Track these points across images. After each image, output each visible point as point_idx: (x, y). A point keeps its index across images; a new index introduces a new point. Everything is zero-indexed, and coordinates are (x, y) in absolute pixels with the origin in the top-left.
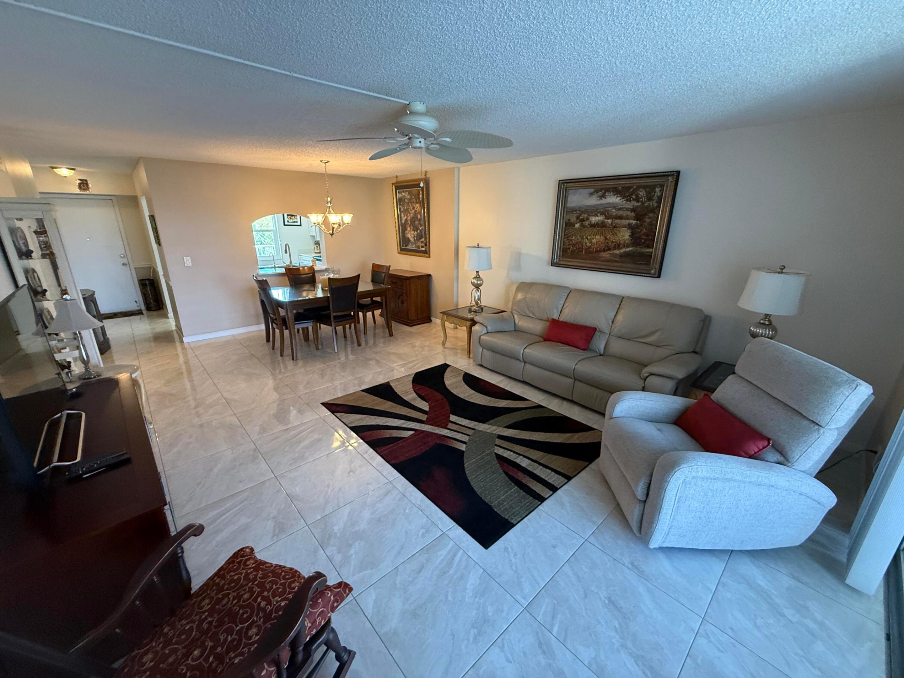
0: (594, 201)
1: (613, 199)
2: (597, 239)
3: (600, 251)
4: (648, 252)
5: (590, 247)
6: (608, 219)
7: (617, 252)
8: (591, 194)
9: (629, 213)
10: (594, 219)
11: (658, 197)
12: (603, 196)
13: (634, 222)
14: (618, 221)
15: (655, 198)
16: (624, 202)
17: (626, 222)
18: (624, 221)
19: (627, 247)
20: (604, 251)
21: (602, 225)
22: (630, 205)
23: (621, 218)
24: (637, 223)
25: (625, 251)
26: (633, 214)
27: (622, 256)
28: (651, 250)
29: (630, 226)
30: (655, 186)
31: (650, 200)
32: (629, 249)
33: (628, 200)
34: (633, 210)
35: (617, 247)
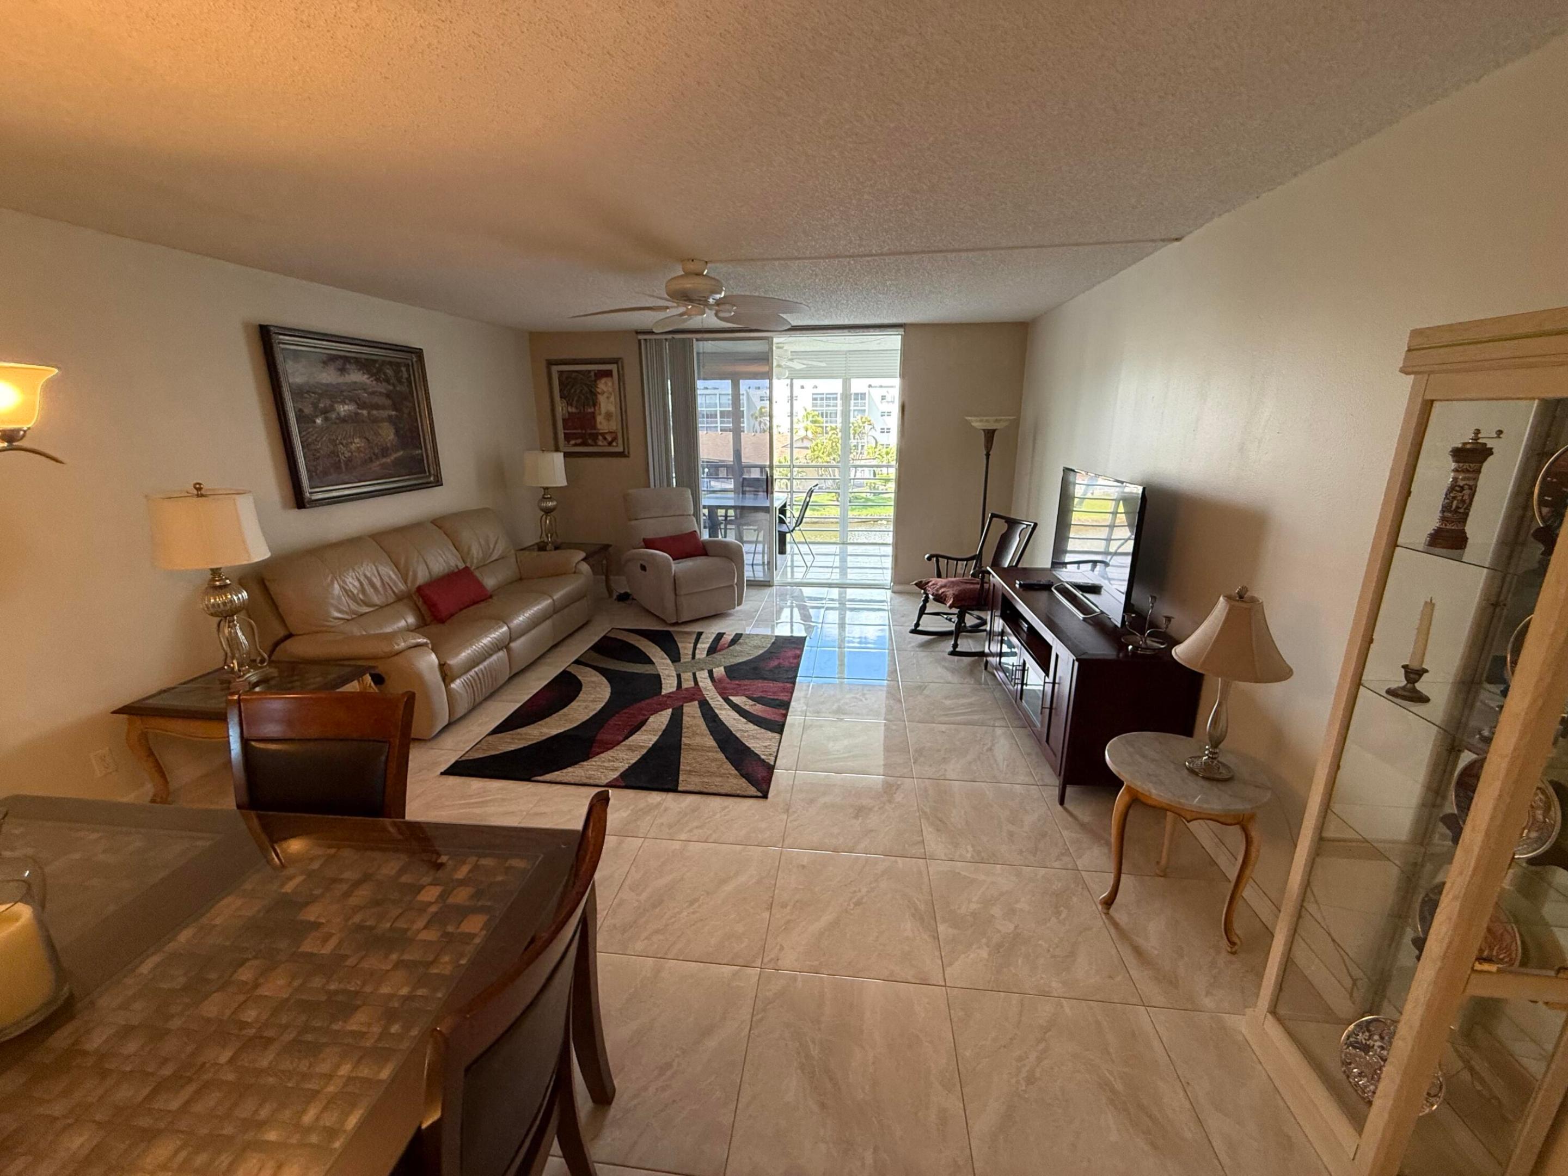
0: (330, 377)
1: (357, 377)
2: (357, 443)
4: (418, 455)
5: (350, 460)
6: (363, 408)
9: (383, 400)
10: (344, 409)
11: (407, 379)
12: (342, 370)
13: (394, 413)
14: (374, 412)
15: (404, 380)
16: (374, 382)
17: (385, 414)
18: (381, 412)
19: (397, 451)
21: (352, 419)
22: (382, 388)
23: (377, 407)
24: (397, 416)
25: (396, 458)
26: (389, 402)
28: (418, 452)
29: (391, 420)
30: (398, 365)
31: (400, 382)
32: (401, 453)
33: (377, 380)
34: (388, 396)
35: (385, 452)
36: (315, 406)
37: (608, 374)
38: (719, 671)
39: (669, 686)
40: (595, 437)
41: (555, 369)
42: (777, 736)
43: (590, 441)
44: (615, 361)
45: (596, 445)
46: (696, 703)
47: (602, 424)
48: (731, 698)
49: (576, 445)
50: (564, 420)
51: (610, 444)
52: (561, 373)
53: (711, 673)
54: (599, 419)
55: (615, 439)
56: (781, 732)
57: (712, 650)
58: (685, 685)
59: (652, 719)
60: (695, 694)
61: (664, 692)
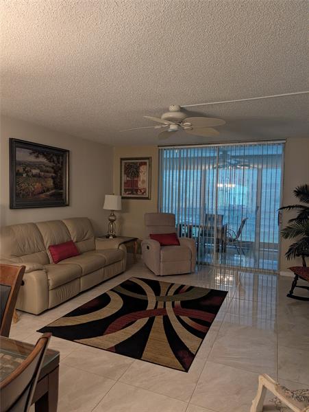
0: (32, 159)
1: (42, 160)
2: (38, 185)
3: (40, 193)
5: (33, 191)
6: (42, 172)
7: (48, 193)
8: (31, 154)
9: (51, 169)
10: (35, 171)
11: (62, 162)
12: (37, 157)
13: (54, 175)
14: (46, 174)
16: (48, 162)
17: (50, 175)
20: (42, 193)
21: (38, 176)
22: (51, 164)
23: (48, 172)
26: (53, 170)
27: (51, 195)
28: (62, 191)
29: (53, 178)
30: (59, 156)
31: (59, 163)
32: (53, 191)
33: (50, 162)
34: (53, 168)
35: (48, 190)
36: (24, 170)
37: (145, 164)
38: (178, 303)
39: (151, 306)
40: (137, 191)
41: (123, 162)
42: (201, 340)
43: (135, 193)
44: (148, 158)
45: (137, 194)
46: (162, 317)
47: (140, 185)
48: (181, 317)
49: (128, 194)
50: (125, 183)
51: (143, 193)
52: (126, 163)
53: (173, 303)
54: (140, 183)
55: (145, 192)
56: (203, 338)
57: (177, 292)
58: (158, 307)
59: (138, 321)
60: (163, 312)
61: (148, 309)
